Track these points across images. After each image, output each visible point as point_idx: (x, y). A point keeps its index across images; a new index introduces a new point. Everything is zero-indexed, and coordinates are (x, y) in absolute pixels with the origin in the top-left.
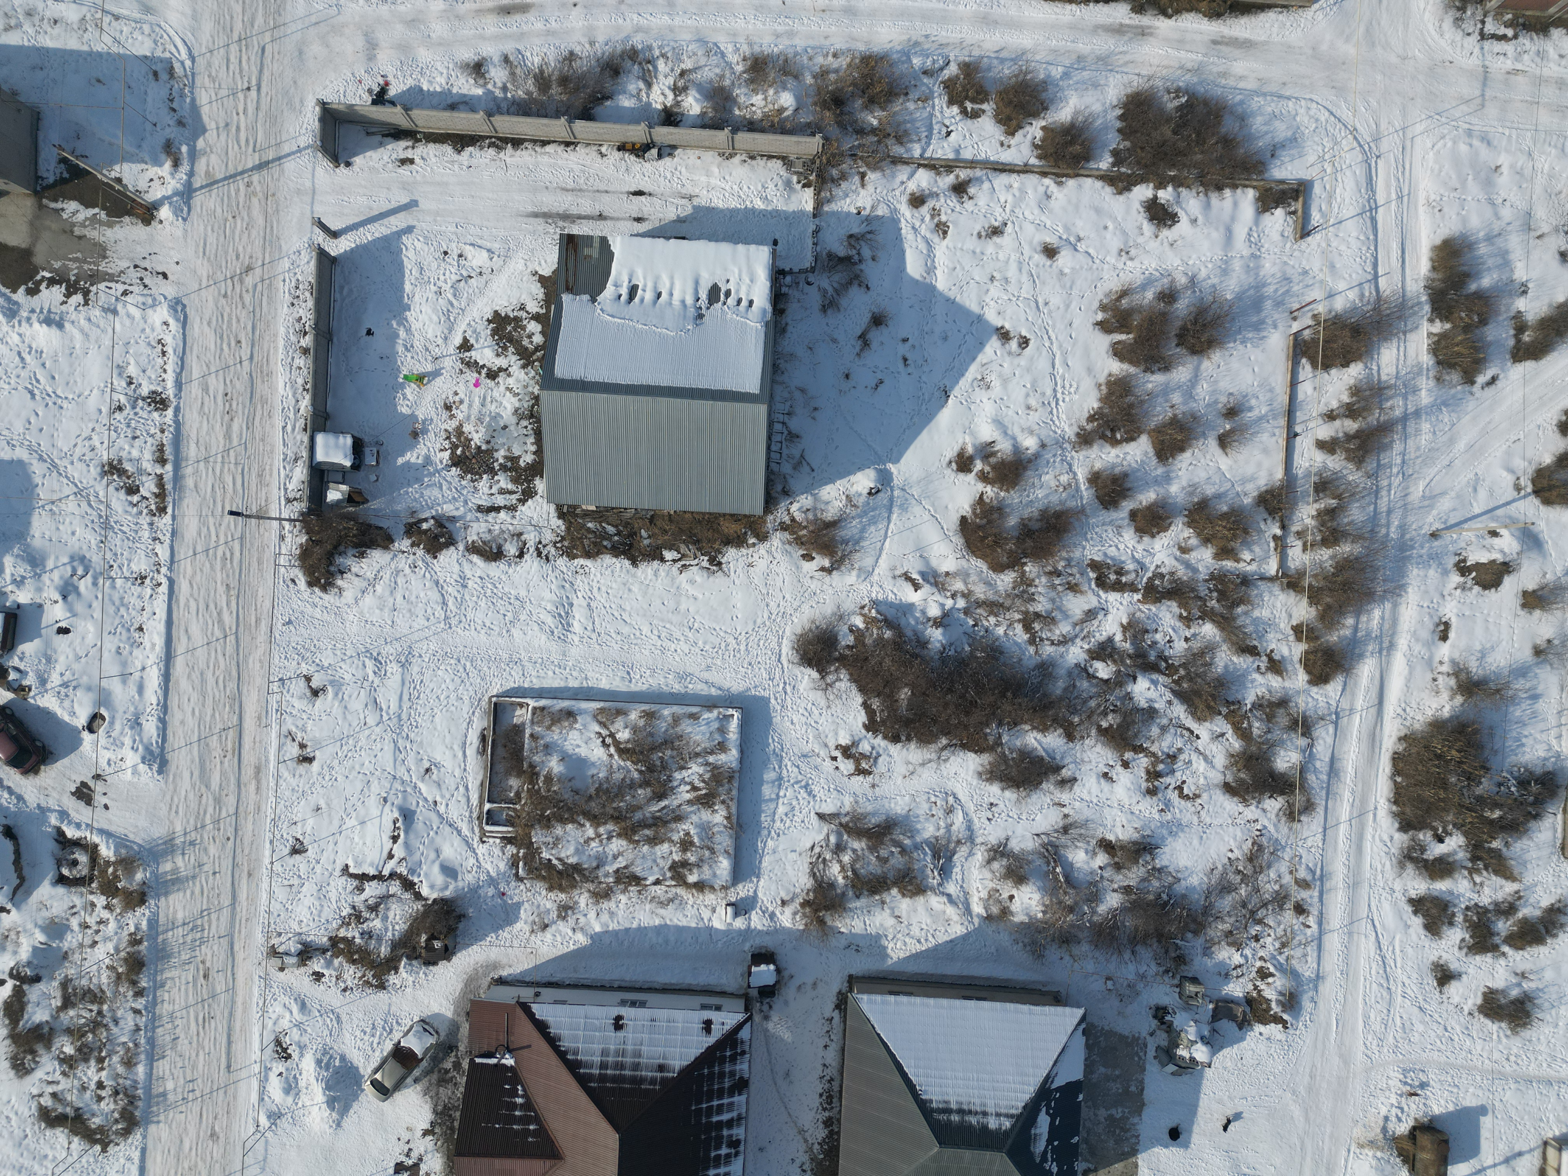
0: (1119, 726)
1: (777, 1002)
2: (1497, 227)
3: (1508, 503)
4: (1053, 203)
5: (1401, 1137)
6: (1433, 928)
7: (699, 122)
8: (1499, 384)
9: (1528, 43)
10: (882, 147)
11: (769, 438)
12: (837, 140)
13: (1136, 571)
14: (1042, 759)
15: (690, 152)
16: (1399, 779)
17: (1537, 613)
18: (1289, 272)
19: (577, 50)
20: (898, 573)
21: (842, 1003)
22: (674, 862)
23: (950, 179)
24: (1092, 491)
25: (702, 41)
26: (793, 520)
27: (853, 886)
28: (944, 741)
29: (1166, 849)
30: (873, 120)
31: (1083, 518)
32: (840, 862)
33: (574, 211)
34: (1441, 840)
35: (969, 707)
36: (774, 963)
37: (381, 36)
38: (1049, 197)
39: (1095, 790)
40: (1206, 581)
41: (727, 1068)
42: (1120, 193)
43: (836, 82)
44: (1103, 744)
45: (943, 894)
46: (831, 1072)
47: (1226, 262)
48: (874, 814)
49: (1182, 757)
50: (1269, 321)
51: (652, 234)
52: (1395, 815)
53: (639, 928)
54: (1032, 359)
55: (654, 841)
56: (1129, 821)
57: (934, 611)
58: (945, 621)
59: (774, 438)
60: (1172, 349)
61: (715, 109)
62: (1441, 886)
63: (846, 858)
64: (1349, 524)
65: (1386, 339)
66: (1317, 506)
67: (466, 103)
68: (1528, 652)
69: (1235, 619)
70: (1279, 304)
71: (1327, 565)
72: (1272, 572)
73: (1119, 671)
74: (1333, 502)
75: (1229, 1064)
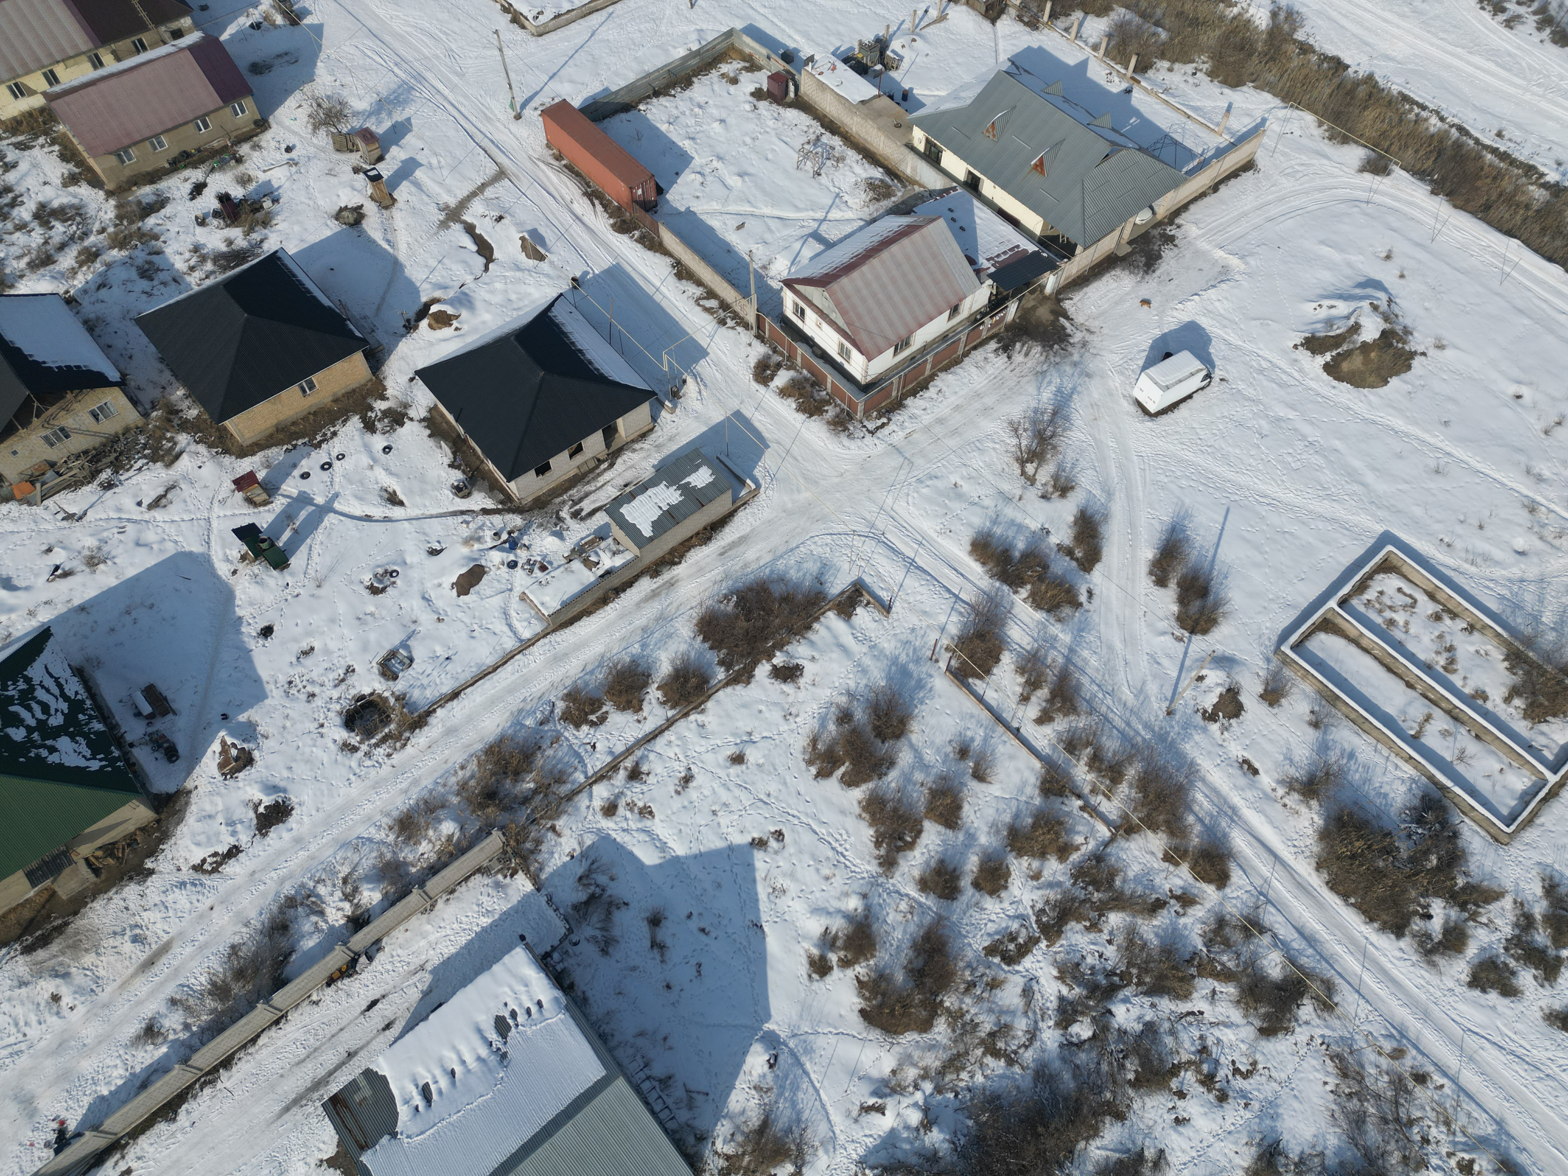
0: (1142, 1065)
2: (991, 513)
3: (1186, 653)
4: (709, 727)
6: (1509, 991)
7: (386, 904)
8: (1096, 591)
9: (898, 417)
10: (551, 798)
11: (647, 1103)
12: (512, 821)
13: (1022, 925)
14: (1120, 1162)
15: (395, 933)
16: (1352, 900)
17: (1283, 701)
18: (903, 637)
19: (237, 940)
20: (855, 1113)
23: (622, 774)
24: (932, 895)
25: (345, 845)
26: (728, 1158)
29: (1286, 1137)
30: (528, 784)
31: (946, 922)
33: (321, 1072)
34: (1430, 917)
37: (32, 1085)
38: (703, 726)
39: (1185, 1144)
40: (1074, 884)
42: (748, 683)
43: (478, 784)
44: (1148, 1095)
47: (859, 665)
49: (1210, 1042)
50: (923, 676)
51: (409, 1027)
52: (1383, 929)
54: (795, 842)
56: (1236, 1143)
57: (915, 1117)
58: (931, 1116)
59: (651, 1100)
60: (883, 748)
61: (393, 883)
62: (1472, 950)
64: (1114, 754)
65: (1003, 625)
66: (1082, 762)
67: (156, 1071)
68: (1311, 731)
69: (1122, 893)
70: (918, 661)
71: (1133, 795)
72: (1108, 834)
73: (1093, 1018)
74: (1089, 750)
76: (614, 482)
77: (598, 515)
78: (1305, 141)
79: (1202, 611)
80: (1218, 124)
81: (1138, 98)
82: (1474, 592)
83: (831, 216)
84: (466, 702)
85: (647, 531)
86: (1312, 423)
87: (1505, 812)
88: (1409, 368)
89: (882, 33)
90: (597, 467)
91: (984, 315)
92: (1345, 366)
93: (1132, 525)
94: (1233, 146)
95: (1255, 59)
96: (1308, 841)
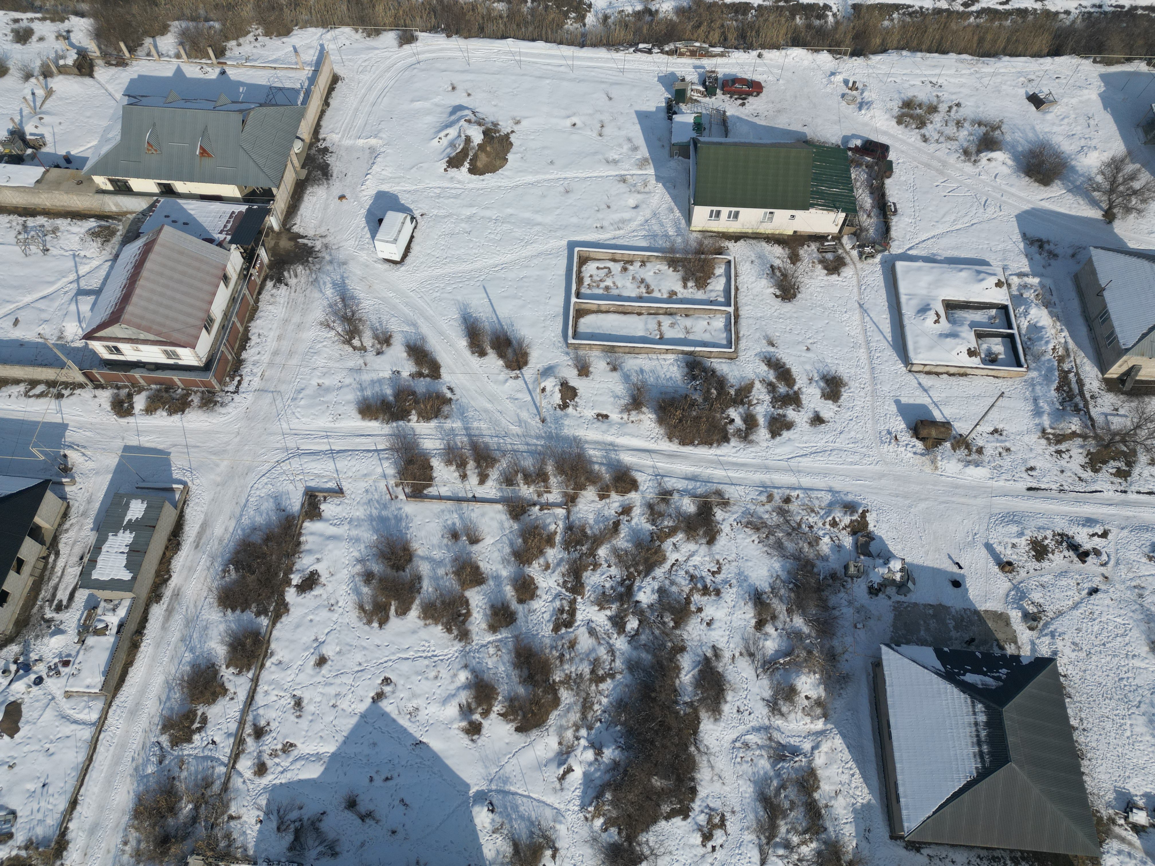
0: (672, 614)
2: (355, 385)
3: (526, 382)
4: (285, 660)
5: (925, 446)
6: (789, 426)
8: (453, 385)
9: (245, 370)
10: (212, 801)
12: (196, 841)
13: (561, 599)
14: (700, 671)
16: (696, 442)
17: (591, 369)
18: (365, 500)
20: (558, 786)
21: (914, 846)
23: (250, 741)
24: (502, 630)
27: (817, 833)
28: (692, 749)
29: (757, 584)
30: (187, 808)
31: (521, 637)
32: (799, 846)
34: (733, 420)
35: (664, 728)
38: (280, 662)
39: (720, 632)
40: (569, 553)
42: (287, 611)
43: (148, 842)
44: (686, 625)
45: (812, 753)
46: (972, 855)
47: (351, 539)
48: (756, 813)
49: (692, 571)
50: (396, 513)
52: (719, 444)
54: (400, 675)
56: (740, 609)
57: (590, 755)
58: (597, 745)
60: (407, 574)
62: (761, 420)
63: (795, 839)
64: (534, 467)
65: (418, 445)
66: (521, 485)
68: (615, 374)
69: (595, 535)
70: (385, 507)
71: (560, 479)
72: (564, 511)
73: (632, 613)
74: (520, 475)
75: (899, 547)
76: (70, 563)
77: (77, 595)
78: (356, 45)
79: (515, 353)
80: (297, 63)
81: (233, 73)
82: (631, 243)
83: (81, 272)
84: (88, 800)
85: (127, 576)
86: (488, 208)
87: (724, 342)
88: (511, 144)
89: (11, 126)
90: (47, 563)
91: (248, 269)
92: (479, 164)
93: (441, 333)
94: (316, 72)
95: (286, 10)
96: (656, 430)
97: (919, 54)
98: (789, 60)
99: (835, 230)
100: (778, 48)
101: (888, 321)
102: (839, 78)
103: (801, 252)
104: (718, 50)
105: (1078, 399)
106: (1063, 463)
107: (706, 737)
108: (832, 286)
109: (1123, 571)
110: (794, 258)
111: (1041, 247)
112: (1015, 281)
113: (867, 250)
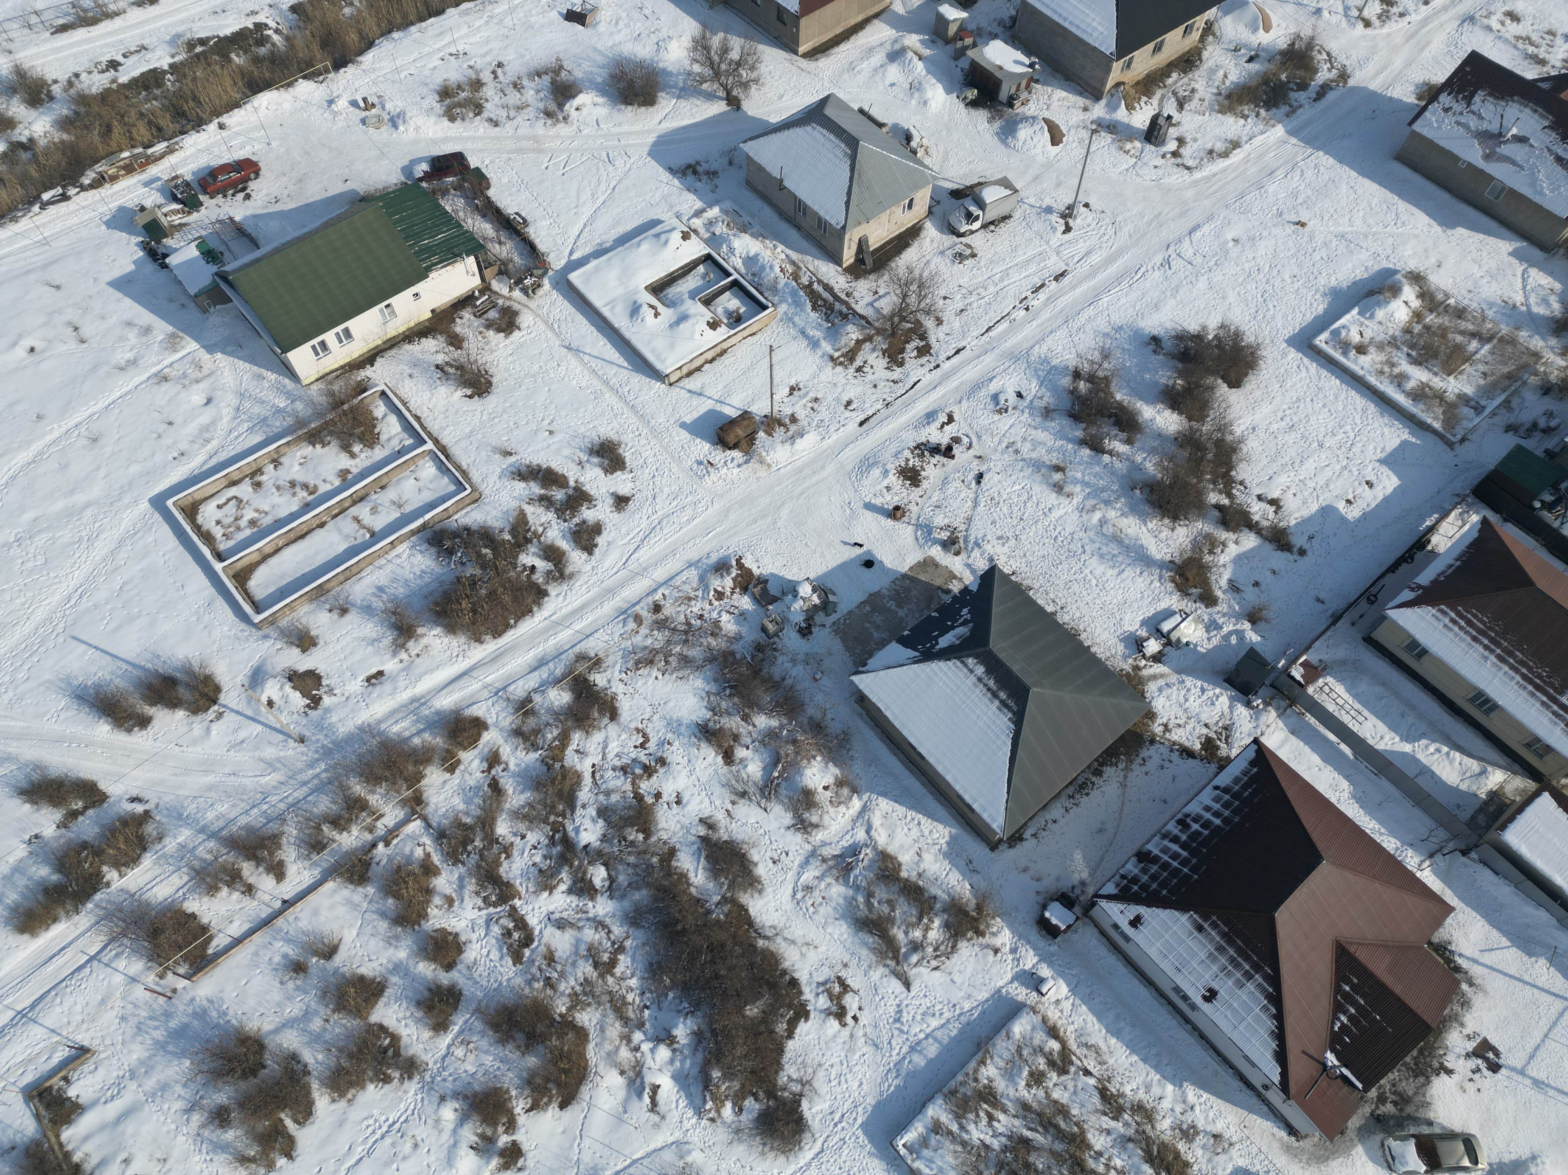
0: (633, 826)
1: (1065, 886)
3: (237, 713)
5: (742, 451)
6: (597, 529)
8: (134, 793)
13: (497, 922)
14: (707, 857)
16: (512, 622)
17: (313, 633)
18: (130, 1032)
20: (656, 1118)
21: (1016, 838)
22: (1059, 1075)
24: (453, 1018)
27: (931, 909)
28: (761, 943)
29: (694, 718)
31: (483, 1004)
32: (925, 937)
34: (533, 567)
35: (717, 950)
36: (1043, 915)
39: (696, 800)
40: (463, 864)
41: (1145, 878)
44: (657, 824)
45: (870, 838)
46: (1064, 801)
47: (154, 1094)
48: (865, 944)
49: (618, 764)
50: (190, 1010)
52: (539, 605)
53: (1133, 1051)
55: (1063, 1110)
56: (697, 758)
57: (664, 1052)
58: (663, 1035)
60: (272, 1067)
62: (564, 545)
63: (917, 934)
64: (334, 802)
65: (148, 905)
66: (337, 837)
68: (349, 617)
69: (479, 818)
70: (168, 1015)
71: (382, 791)
72: (418, 822)
73: (589, 863)
74: (325, 828)
75: (795, 570)
79: (191, 687)
82: (239, 449)
87: (452, 488)
93: (59, 740)
96: (455, 643)
97: (413, 29)
98: (262, 113)
99: (476, 281)
100: (237, 105)
101: (609, 346)
102: (342, 104)
103: (458, 329)
104: (160, 147)
105: (837, 306)
106: (870, 377)
107: (764, 917)
108: (522, 345)
109: (989, 442)
110: (456, 341)
111: (695, 172)
112: (697, 223)
113: (528, 282)
